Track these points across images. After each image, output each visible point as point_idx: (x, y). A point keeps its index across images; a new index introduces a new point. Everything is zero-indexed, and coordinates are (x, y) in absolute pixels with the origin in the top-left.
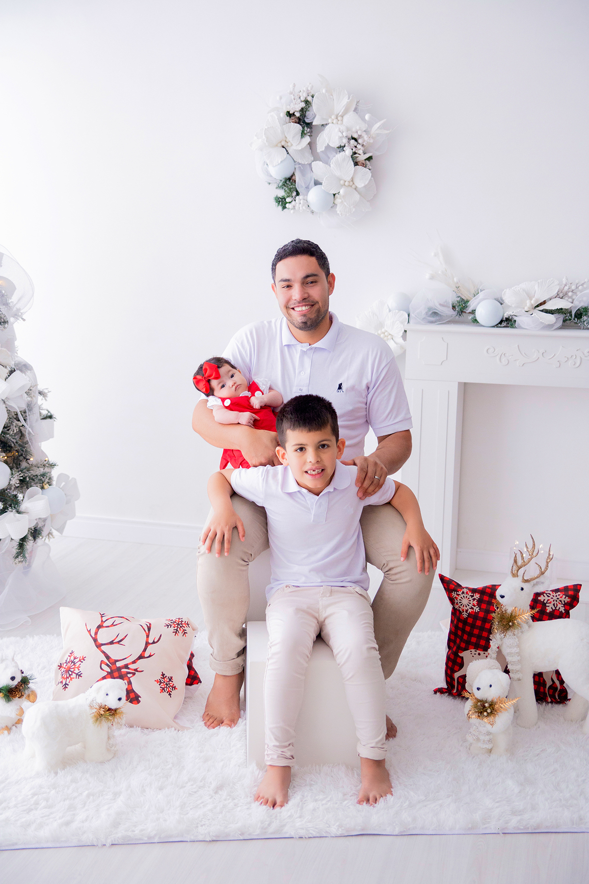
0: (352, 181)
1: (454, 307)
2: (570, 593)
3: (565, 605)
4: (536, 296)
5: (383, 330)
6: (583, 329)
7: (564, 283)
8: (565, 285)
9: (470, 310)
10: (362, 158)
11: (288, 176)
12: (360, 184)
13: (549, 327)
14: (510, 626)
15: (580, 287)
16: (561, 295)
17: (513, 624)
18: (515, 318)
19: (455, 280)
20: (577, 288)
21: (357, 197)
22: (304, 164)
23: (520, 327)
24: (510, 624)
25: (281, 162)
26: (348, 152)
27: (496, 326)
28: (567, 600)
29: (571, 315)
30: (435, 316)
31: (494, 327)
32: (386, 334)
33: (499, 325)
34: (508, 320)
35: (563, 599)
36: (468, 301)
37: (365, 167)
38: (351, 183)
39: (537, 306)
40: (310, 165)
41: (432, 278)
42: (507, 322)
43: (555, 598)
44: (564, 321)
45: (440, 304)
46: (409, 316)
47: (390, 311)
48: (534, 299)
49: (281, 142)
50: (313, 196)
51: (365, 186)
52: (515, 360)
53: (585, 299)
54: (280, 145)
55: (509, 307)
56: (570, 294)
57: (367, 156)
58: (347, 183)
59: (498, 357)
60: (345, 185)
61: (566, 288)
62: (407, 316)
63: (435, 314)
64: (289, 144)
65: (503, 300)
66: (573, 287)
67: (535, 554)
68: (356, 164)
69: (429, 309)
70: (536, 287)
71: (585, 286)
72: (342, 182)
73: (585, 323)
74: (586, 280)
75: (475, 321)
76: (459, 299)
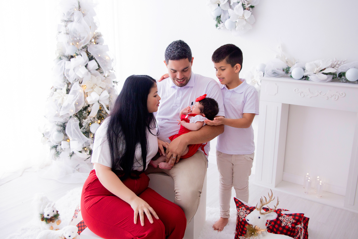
0: (244, 16)
1: (284, 70)
2: (297, 218)
3: (293, 223)
4: (320, 67)
5: (254, 79)
6: (342, 82)
7: (335, 61)
8: (335, 62)
9: (290, 72)
10: (247, 6)
11: (219, 16)
12: (246, 18)
13: (324, 81)
14: (252, 234)
15: (342, 63)
16: (333, 66)
17: (254, 233)
18: (309, 76)
19: (286, 59)
20: (341, 63)
21: (245, 23)
22: (225, 11)
23: (311, 81)
24: (253, 233)
25: (215, 10)
26: (240, 4)
27: (301, 79)
28: (294, 221)
29: (336, 76)
30: (275, 74)
31: (299, 80)
32: (255, 81)
33: (302, 79)
34: (306, 77)
35: (291, 221)
36: (290, 68)
37: (249, 10)
38: (243, 17)
39: (321, 71)
40: (227, 10)
41: (277, 57)
42: (305, 78)
43: (287, 219)
44: (333, 78)
45: (278, 69)
46: (264, 74)
47: (257, 71)
48: (319, 68)
49: (217, 2)
50: (227, 23)
51: (249, 18)
52: (307, 95)
53: (344, 68)
54: (216, 3)
55: (307, 71)
56: (337, 66)
57: (249, 5)
58: (241, 18)
59: (300, 94)
60: (240, 18)
61: (335, 63)
62: (262, 73)
63: (274, 73)
64: (220, 3)
65: (305, 68)
66: (339, 63)
67: (272, 199)
68: (245, 9)
69: (273, 71)
70: (321, 62)
71: (345, 62)
72: (239, 17)
73: (343, 80)
74: (346, 60)
75: (291, 77)
76: (287, 67)
